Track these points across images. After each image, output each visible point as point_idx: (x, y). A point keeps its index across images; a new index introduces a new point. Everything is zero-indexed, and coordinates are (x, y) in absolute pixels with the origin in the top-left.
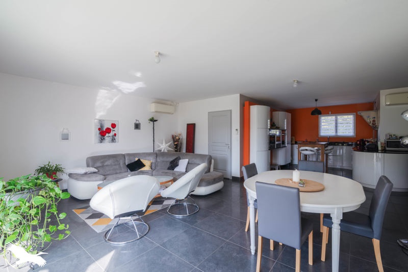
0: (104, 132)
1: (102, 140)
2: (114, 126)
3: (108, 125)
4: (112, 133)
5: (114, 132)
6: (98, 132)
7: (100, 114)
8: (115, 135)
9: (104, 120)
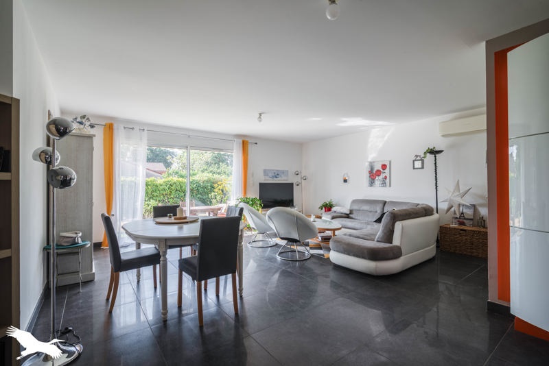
0: (373, 175)
1: (372, 183)
2: (384, 167)
3: (378, 167)
4: (382, 176)
5: (384, 175)
6: (368, 175)
7: (371, 156)
8: (386, 178)
9: (374, 162)
